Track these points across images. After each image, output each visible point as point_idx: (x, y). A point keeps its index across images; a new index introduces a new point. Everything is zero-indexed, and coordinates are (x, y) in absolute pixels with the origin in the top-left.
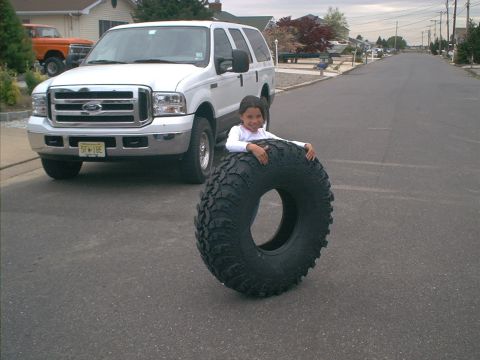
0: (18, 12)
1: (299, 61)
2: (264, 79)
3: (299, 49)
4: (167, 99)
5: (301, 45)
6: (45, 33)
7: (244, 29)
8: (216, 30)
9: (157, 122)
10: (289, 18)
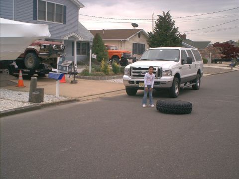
0: (103, 39)
1: (223, 63)
2: (199, 67)
3: (222, 57)
4: (166, 71)
5: (223, 55)
6: (111, 48)
7: (192, 50)
8: (182, 50)
9: (163, 77)
10: (219, 42)
